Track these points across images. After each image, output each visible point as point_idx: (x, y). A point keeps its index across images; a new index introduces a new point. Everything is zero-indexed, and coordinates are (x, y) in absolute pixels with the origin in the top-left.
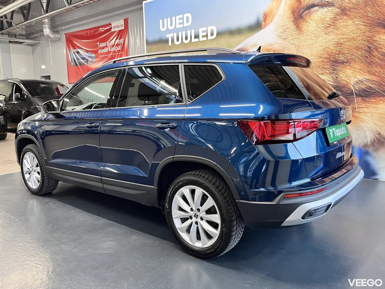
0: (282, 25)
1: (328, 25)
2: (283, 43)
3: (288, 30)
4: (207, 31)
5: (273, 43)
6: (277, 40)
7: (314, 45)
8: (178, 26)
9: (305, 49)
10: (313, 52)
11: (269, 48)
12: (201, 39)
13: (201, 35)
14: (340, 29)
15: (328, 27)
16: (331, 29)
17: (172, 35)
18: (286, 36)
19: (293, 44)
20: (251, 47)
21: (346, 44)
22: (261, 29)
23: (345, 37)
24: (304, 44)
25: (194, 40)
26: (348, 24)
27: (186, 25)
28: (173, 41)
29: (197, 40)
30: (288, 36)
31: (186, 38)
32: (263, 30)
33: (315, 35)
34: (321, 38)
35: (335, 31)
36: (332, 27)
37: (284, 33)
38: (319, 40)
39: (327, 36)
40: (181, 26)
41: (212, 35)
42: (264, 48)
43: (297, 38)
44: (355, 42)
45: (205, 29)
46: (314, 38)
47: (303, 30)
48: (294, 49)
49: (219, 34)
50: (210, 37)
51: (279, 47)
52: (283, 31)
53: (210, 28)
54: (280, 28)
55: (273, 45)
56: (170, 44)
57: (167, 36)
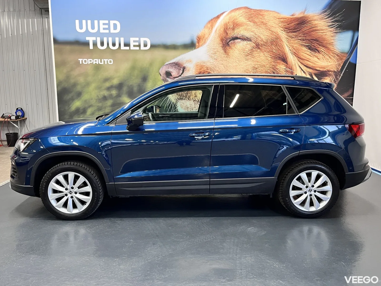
0: (213, 48)
1: (247, 54)
2: (215, 63)
3: (218, 53)
4: (139, 42)
5: (206, 61)
6: (209, 59)
7: (238, 67)
8: (102, 31)
9: (231, 69)
10: (237, 72)
11: (202, 65)
12: (132, 48)
13: (132, 44)
14: (255, 58)
15: (247, 55)
16: (249, 57)
17: (94, 39)
18: (216, 57)
19: (222, 64)
20: (186, 62)
21: (259, 68)
22: (195, 48)
23: (259, 63)
24: (231, 65)
25: (123, 47)
26: (261, 55)
27: (112, 31)
28: (95, 44)
29: (127, 48)
30: (218, 57)
31: (114, 45)
32: (197, 49)
33: (238, 60)
34: (242, 62)
35: (252, 59)
36: (250, 56)
37: (214, 54)
38: (242, 63)
39: (247, 61)
40: (107, 31)
41: (145, 45)
42: (198, 64)
43: (225, 60)
44: (265, 68)
45: (137, 39)
46: (238, 62)
47: (230, 55)
48: (223, 68)
49: (152, 46)
50: (142, 48)
51: (211, 65)
52: (214, 53)
53: (142, 40)
54: (212, 50)
55: (206, 63)
56: (91, 47)
57: (87, 38)
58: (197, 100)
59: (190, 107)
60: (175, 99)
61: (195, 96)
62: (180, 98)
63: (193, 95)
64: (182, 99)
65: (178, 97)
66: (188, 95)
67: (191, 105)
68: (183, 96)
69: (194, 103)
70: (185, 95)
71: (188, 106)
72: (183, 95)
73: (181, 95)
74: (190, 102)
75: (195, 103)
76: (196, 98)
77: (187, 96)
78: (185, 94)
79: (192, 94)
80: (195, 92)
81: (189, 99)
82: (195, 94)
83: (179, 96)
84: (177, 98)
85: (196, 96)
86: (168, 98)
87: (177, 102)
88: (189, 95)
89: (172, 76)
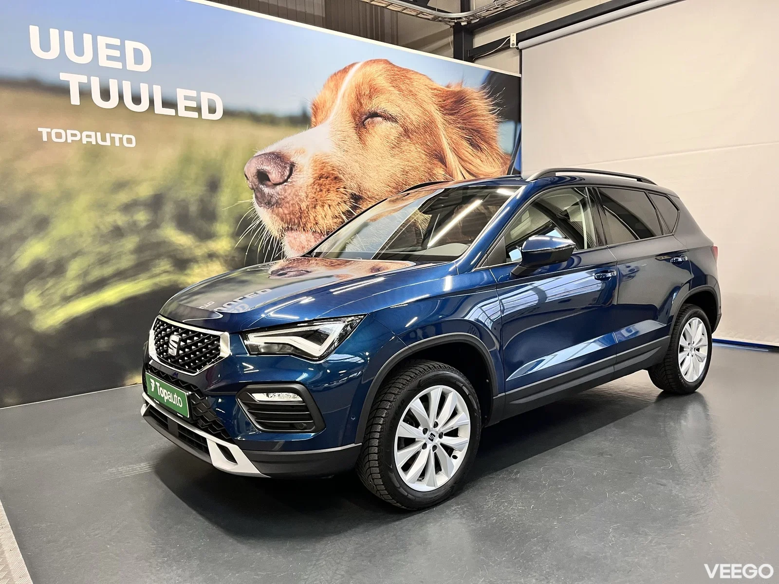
0: (340, 129)
1: (393, 146)
2: (344, 157)
3: (348, 139)
4: (198, 100)
5: (330, 154)
6: (336, 151)
7: (380, 168)
8: (103, 62)
9: (371, 172)
10: (380, 177)
11: (324, 161)
12: (182, 113)
13: (181, 104)
14: (405, 153)
15: (393, 148)
16: (396, 151)
17: (84, 79)
18: (347, 148)
19: (357, 162)
20: (295, 153)
21: (411, 173)
22: (310, 127)
23: (410, 164)
24: (370, 164)
25: (159, 109)
26: (412, 149)
27: (131, 65)
28: (85, 93)
29: (171, 112)
30: (350, 148)
31: (137, 100)
32: (313, 129)
33: (380, 155)
34: (387, 160)
35: (400, 154)
36: (397, 149)
37: (343, 142)
38: (386, 162)
39: (393, 159)
40: (118, 65)
41: (212, 110)
42: (316, 159)
43: (362, 153)
44: (419, 172)
45: (193, 93)
46: (380, 158)
47: (367, 144)
48: (358, 168)
49: (228, 114)
50: (206, 115)
51: (338, 162)
52: (343, 139)
53: (205, 98)
54: (339, 133)
55: (330, 157)
56: (75, 99)
57: (64, 77)
58: (320, 232)
59: (307, 247)
60: (279, 230)
61: (315, 223)
62: (288, 227)
63: (312, 221)
64: (292, 229)
65: (284, 225)
66: (302, 220)
67: (309, 241)
68: (293, 224)
69: (313, 236)
70: (296, 221)
71: (304, 244)
72: (293, 220)
73: (289, 221)
74: (307, 235)
75: (315, 238)
76: (317, 226)
77: (301, 223)
78: (297, 218)
79: (309, 218)
80: (315, 216)
81: (304, 230)
82: (315, 219)
83: (285, 223)
84: (281, 228)
85: (317, 223)
86: (264, 228)
87: (282, 236)
88: (305, 220)
89: (270, 181)
